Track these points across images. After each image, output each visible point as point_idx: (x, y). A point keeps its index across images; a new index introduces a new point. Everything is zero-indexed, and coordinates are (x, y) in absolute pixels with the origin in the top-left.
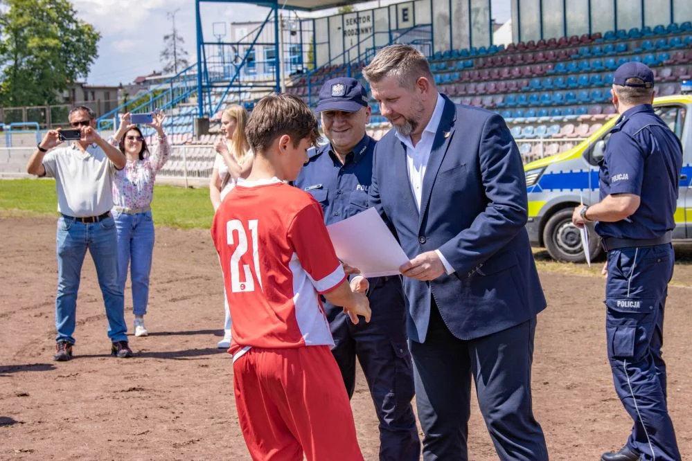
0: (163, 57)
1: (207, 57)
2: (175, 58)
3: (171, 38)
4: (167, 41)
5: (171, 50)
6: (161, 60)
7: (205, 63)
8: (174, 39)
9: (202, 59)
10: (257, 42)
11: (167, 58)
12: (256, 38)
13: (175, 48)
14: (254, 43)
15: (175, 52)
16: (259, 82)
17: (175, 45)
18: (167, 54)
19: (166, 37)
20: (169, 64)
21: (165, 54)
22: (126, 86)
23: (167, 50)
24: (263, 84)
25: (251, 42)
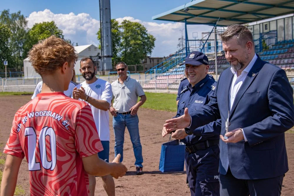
0: (178, 46)
2: (183, 46)
3: (181, 39)
4: (180, 40)
5: (181, 44)
6: (177, 47)
7: (189, 48)
8: (182, 40)
10: (209, 39)
11: (180, 47)
12: (208, 38)
13: (183, 43)
14: (207, 40)
15: (182, 44)
16: (209, 54)
17: (182, 42)
18: (180, 45)
19: (179, 39)
20: (181, 49)
21: (179, 45)
22: (166, 57)
23: (180, 44)
24: (211, 55)
25: (206, 39)
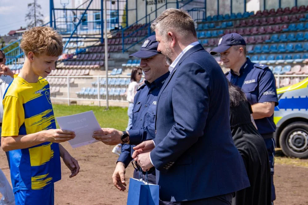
0: (27, 18)
1: (56, 18)
2: (35, 18)
3: (33, 5)
4: (30, 7)
5: (33, 14)
6: (26, 20)
7: (55, 22)
8: (34, 6)
9: (53, 20)
10: (89, 8)
11: (30, 18)
12: (89, 6)
13: (35, 12)
14: (87, 9)
15: (35, 15)
16: (90, 35)
17: (35, 10)
18: (30, 16)
19: (30, 5)
20: (31, 22)
21: (29, 16)
22: (3, 37)
23: (30, 13)
24: (92, 36)
25: (85, 8)
